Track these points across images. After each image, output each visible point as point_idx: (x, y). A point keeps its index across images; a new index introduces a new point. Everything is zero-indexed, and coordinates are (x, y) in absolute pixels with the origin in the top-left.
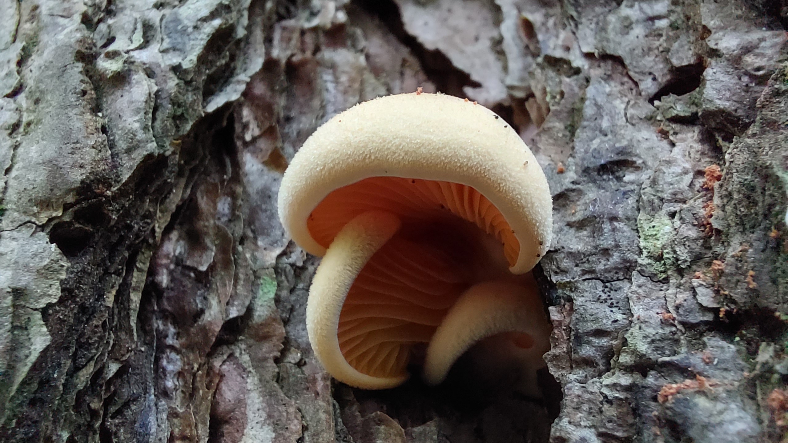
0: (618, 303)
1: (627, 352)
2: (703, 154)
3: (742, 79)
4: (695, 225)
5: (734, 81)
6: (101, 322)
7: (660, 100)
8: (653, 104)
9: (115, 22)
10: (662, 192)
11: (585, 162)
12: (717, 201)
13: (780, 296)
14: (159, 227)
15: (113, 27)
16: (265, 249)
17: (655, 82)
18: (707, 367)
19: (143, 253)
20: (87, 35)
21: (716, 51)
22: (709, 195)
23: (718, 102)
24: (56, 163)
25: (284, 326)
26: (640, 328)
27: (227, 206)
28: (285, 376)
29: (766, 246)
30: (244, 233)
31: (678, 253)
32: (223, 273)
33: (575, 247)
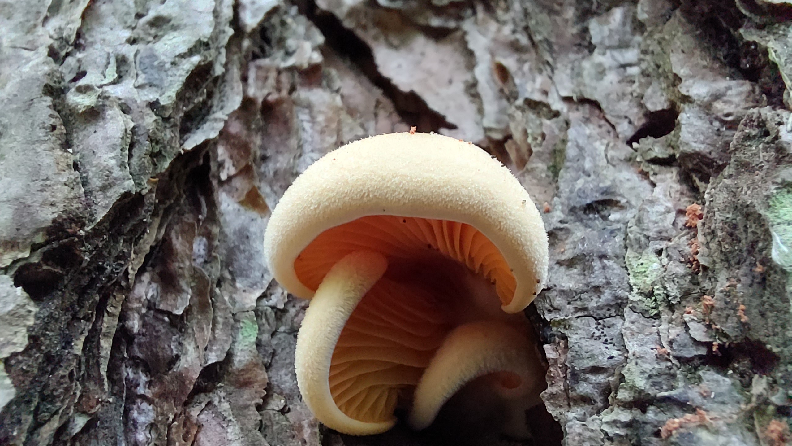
0: (612, 339)
1: (625, 388)
2: (682, 193)
3: (714, 124)
4: (681, 262)
5: (707, 125)
6: (67, 372)
7: (638, 142)
8: (631, 146)
9: (86, 56)
10: (648, 230)
11: (571, 202)
12: (700, 238)
13: (770, 329)
14: (132, 269)
15: (83, 61)
16: (244, 291)
17: (631, 126)
18: (705, 401)
19: (115, 297)
20: (55, 68)
21: (688, 97)
22: (692, 233)
23: (694, 145)
24: (24, 201)
25: (267, 371)
26: (637, 364)
27: (202, 247)
28: (269, 424)
29: (753, 281)
30: (222, 275)
31: (669, 289)
32: (199, 317)
33: (568, 285)
